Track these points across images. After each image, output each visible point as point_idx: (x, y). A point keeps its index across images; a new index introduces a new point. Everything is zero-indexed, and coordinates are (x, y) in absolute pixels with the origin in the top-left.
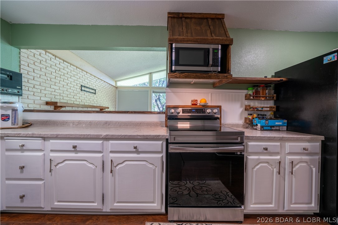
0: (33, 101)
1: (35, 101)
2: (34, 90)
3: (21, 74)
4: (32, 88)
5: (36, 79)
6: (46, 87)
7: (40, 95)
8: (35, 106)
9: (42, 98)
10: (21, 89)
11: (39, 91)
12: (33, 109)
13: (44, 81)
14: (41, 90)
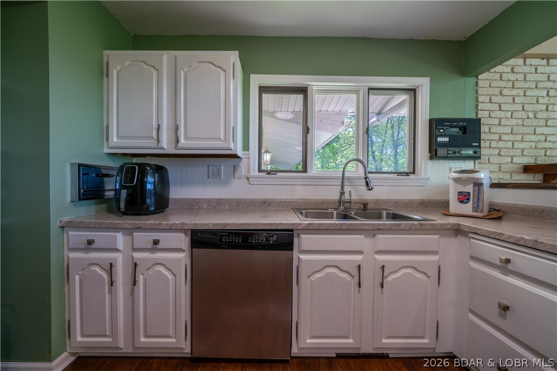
0: (498, 166)
1: (502, 166)
2: (501, 144)
3: (480, 120)
4: (495, 142)
5: (503, 122)
6: (523, 135)
7: (511, 153)
8: (501, 176)
9: (516, 160)
10: (479, 146)
11: (510, 144)
12: (497, 182)
13: (520, 122)
14: (513, 144)
